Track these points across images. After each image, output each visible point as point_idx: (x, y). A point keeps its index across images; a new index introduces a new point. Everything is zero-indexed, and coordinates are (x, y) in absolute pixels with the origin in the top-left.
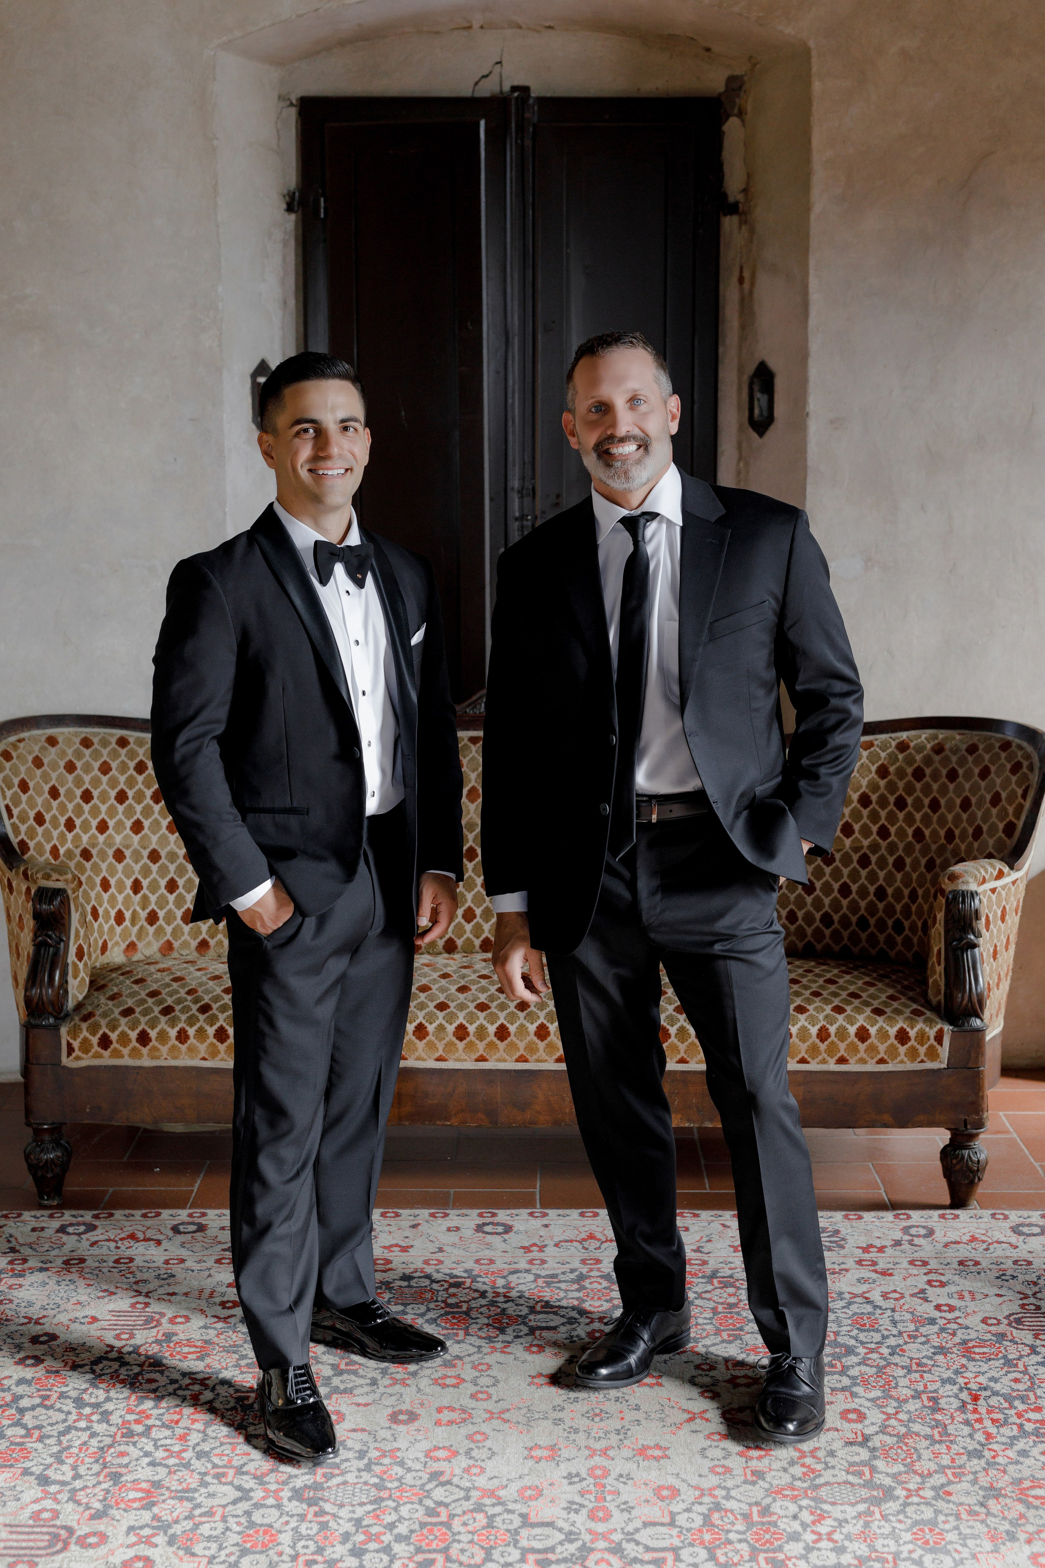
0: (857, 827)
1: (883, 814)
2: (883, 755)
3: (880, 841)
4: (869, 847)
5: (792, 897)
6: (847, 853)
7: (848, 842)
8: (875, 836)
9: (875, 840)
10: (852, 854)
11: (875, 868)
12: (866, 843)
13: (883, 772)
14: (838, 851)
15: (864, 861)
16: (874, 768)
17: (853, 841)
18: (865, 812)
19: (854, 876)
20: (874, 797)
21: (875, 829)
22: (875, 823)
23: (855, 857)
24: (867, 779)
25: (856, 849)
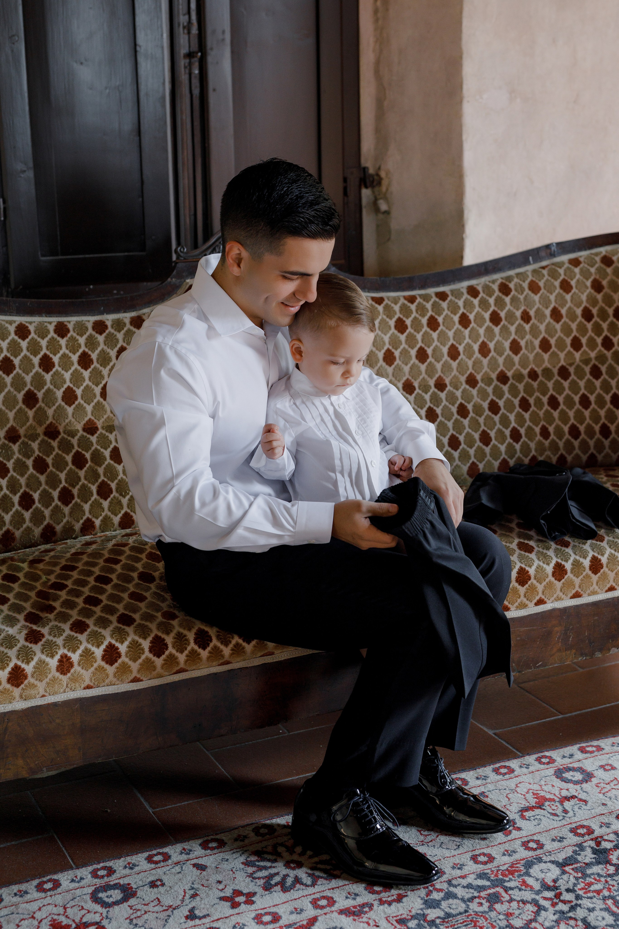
0: (584, 341)
1: (605, 326)
2: (593, 270)
3: (605, 352)
4: (596, 358)
5: (541, 413)
6: (578, 367)
7: (577, 355)
8: (600, 347)
9: (600, 351)
10: (584, 366)
11: (607, 377)
12: (593, 355)
13: (597, 286)
14: (571, 365)
15: (596, 372)
16: (589, 283)
17: (582, 355)
18: (589, 326)
19: (590, 387)
20: (595, 311)
21: (599, 340)
22: (599, 335)
23: (587, 369)
24: (586, 294)
25: (586, 361)
